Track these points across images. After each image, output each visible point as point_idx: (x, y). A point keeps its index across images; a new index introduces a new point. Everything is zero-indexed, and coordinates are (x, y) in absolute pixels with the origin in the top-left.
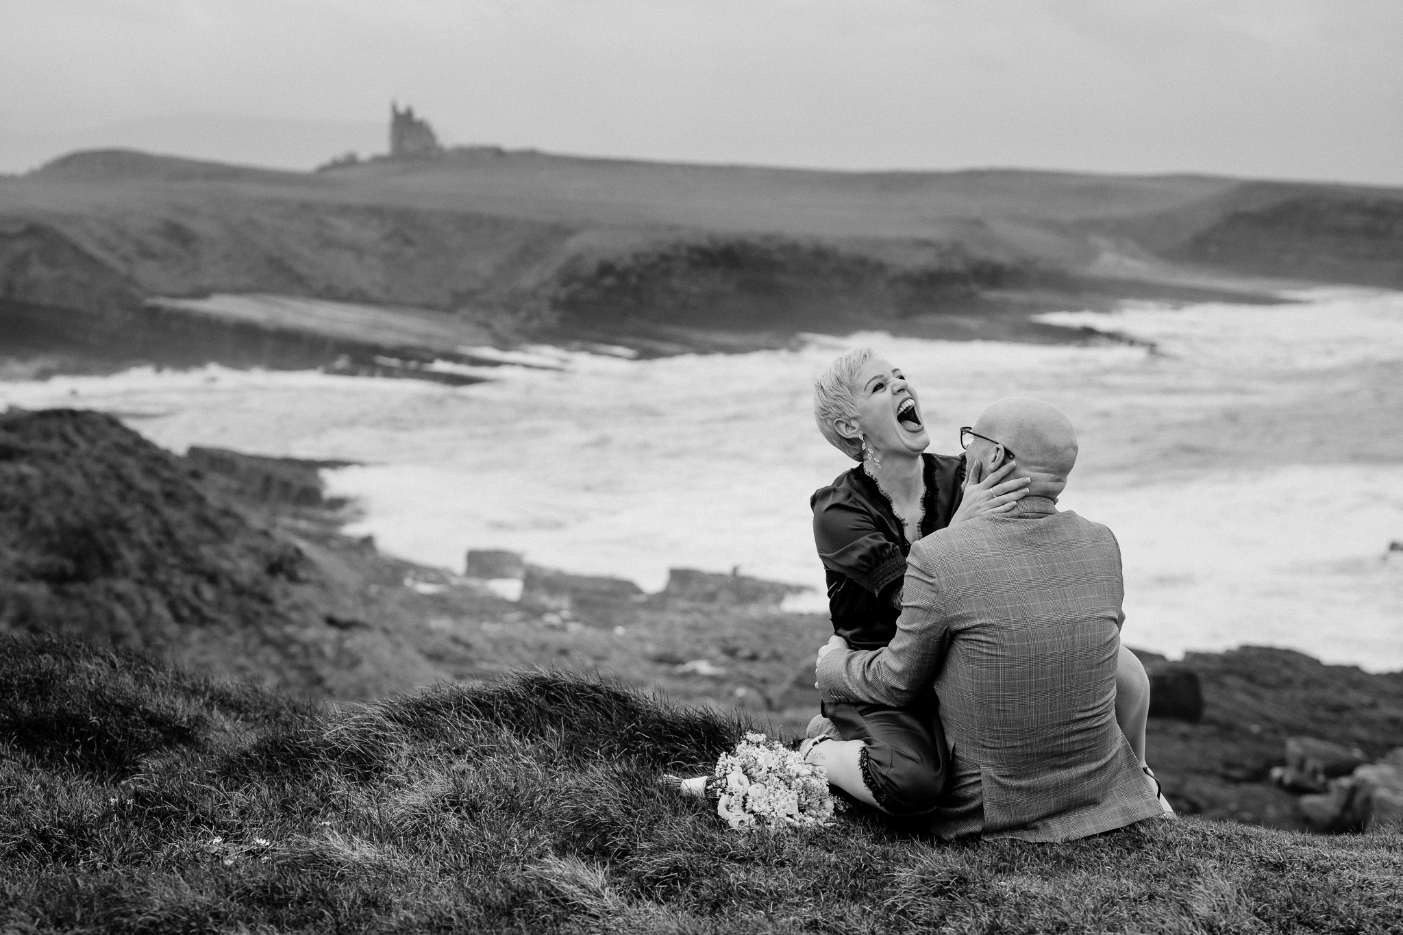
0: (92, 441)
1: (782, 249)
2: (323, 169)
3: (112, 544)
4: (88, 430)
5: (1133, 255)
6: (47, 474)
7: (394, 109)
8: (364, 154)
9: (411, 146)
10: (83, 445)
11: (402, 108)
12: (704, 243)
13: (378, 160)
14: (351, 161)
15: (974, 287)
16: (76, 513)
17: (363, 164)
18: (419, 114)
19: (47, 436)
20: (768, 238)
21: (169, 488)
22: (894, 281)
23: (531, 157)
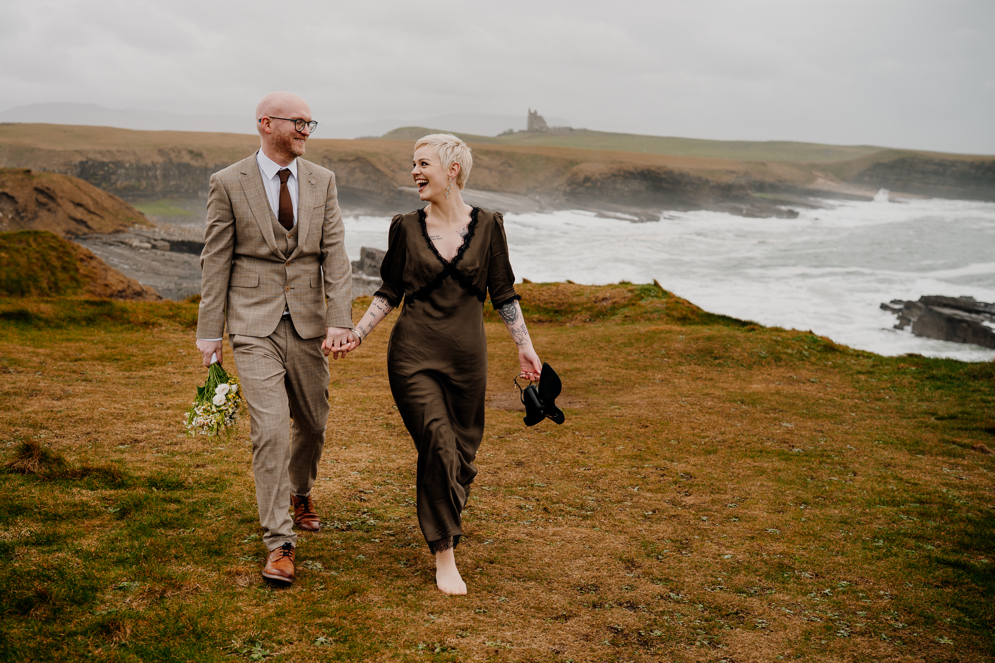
0: (39, 244)
1: (665, 173)
2: (500, 135)
3: (28, 287)
4: (40, 240)
5: (832, 180)
6: (12, 257)
7: (530, 111)
8: (516, 130)
9: (536, 127)
10: (34, 245)
11: (532, 111)
12: (632, 169)
13: (523, 132)
14: (511, 132)
15: (749, 192)
16: (17, 274)
17: (516, 133)
18: (539, 114)
19: (20, 242)
20: (659, 168)
21: (65, 265)
22: (714, 187)
23: (584, 132)
